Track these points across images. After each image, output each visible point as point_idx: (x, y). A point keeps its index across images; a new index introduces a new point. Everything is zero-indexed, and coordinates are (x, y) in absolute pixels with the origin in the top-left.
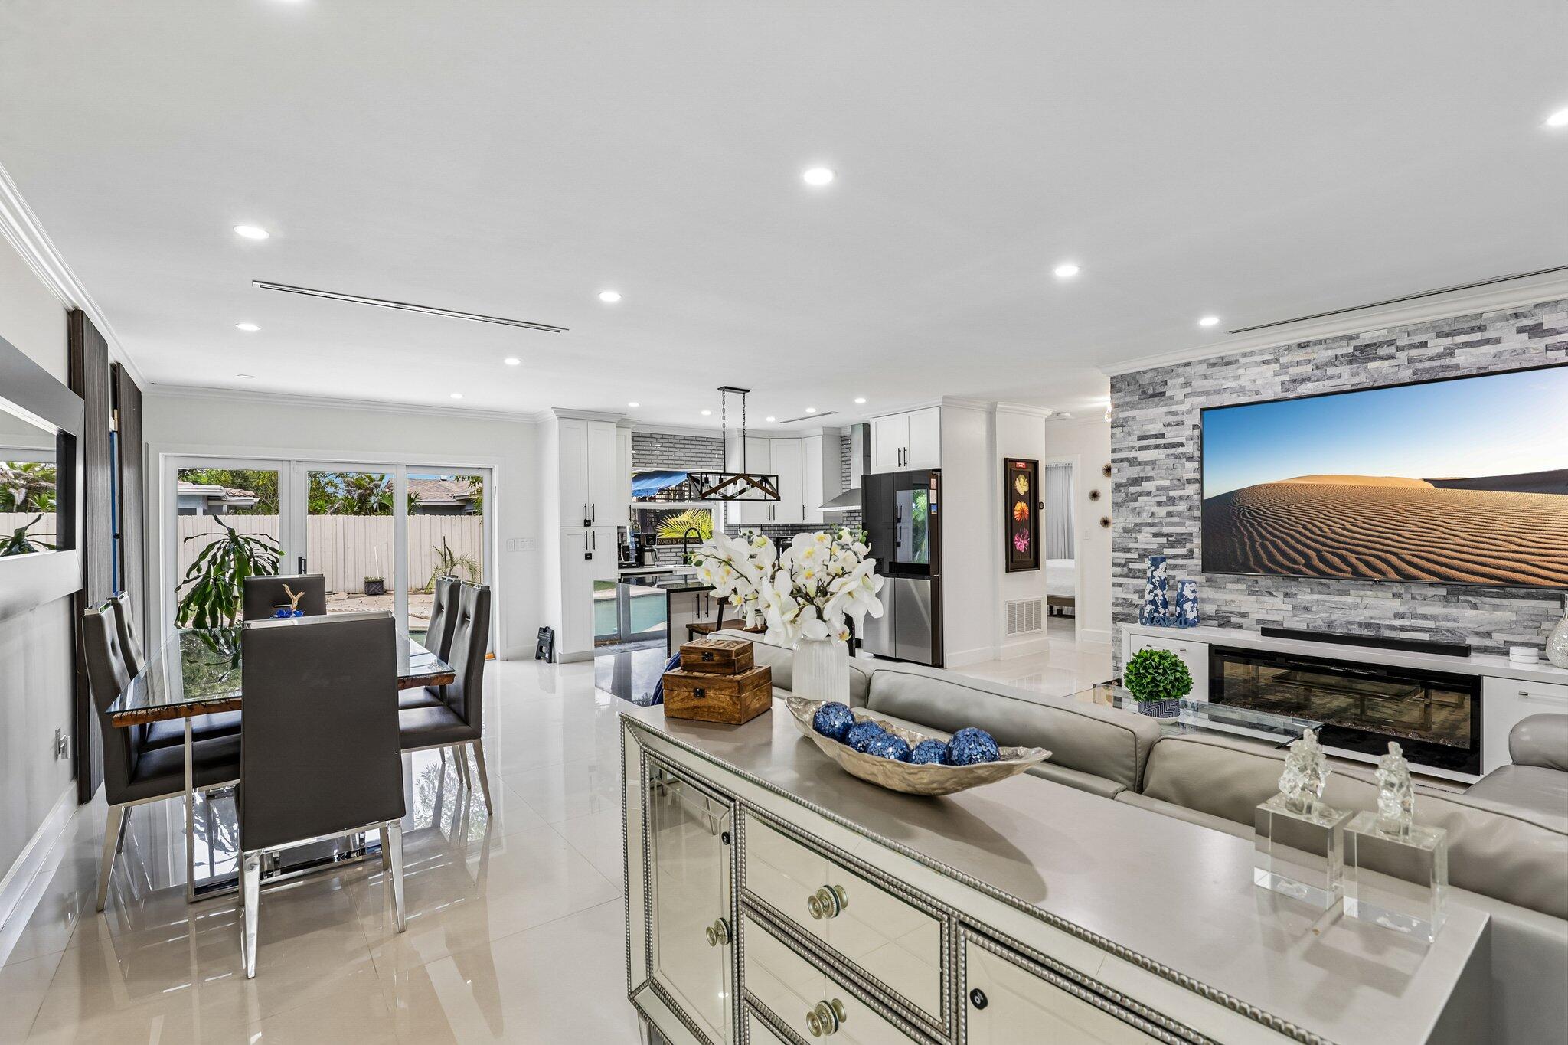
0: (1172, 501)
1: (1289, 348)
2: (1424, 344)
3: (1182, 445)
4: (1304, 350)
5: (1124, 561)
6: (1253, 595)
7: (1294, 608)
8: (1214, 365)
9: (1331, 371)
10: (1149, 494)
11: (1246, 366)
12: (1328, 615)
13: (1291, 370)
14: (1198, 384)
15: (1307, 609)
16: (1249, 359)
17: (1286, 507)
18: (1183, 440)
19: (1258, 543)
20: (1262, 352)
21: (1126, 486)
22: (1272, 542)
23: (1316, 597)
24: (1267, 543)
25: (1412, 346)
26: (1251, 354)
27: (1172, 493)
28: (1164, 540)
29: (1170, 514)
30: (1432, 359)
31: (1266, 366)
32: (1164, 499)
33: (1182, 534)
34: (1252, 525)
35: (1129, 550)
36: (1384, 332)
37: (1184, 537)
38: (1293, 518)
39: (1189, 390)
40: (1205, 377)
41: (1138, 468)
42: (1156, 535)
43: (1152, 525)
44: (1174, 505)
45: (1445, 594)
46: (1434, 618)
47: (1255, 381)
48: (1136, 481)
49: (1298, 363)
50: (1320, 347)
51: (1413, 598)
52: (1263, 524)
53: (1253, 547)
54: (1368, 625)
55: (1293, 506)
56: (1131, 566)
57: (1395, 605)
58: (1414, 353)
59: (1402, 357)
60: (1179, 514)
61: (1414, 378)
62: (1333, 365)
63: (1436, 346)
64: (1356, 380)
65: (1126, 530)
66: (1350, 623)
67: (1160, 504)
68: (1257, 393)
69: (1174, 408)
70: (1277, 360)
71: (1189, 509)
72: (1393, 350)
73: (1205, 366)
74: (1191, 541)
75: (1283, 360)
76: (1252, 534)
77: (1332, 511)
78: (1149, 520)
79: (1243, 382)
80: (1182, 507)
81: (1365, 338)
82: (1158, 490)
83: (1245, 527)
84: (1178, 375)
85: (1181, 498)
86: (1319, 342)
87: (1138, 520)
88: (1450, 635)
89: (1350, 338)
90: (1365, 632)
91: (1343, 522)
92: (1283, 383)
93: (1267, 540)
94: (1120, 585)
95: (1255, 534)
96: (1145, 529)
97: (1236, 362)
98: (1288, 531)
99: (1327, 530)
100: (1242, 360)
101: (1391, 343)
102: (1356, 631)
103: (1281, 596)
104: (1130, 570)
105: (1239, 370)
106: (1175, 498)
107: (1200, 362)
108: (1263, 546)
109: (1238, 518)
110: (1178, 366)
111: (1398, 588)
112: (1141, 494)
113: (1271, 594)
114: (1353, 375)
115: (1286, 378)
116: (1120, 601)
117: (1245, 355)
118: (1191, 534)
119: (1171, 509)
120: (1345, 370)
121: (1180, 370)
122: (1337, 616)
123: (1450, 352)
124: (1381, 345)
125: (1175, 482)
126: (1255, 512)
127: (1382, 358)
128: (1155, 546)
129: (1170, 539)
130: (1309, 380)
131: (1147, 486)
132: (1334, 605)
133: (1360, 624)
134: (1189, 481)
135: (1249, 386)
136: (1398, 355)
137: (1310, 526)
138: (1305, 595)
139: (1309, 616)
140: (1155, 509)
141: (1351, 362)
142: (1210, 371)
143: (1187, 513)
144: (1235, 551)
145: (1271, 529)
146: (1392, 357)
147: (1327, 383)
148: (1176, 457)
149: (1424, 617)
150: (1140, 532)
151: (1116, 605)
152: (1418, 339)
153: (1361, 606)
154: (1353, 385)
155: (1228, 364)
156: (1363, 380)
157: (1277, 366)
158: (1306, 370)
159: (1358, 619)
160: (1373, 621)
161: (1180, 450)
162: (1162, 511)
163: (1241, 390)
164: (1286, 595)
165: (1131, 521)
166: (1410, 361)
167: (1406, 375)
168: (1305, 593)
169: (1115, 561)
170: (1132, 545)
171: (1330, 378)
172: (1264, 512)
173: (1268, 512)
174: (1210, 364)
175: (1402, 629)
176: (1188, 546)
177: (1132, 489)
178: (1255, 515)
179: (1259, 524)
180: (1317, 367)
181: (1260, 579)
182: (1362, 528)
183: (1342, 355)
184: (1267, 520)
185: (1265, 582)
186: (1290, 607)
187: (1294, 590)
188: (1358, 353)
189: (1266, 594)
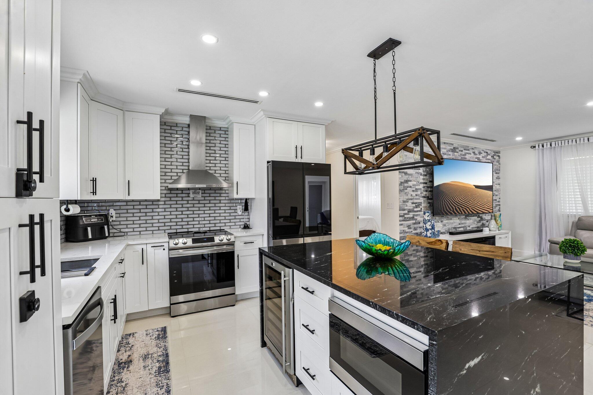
0: (417, 190)
2: (462, 151)
4: (445, 145)
5: (403, 214)
9: (450, 153)
10: (411, 187)
12: (448, 226)
17: (449, 191)
19: (443, 203)
21: (403, 183)
27: (417, 187)
28: (414, 205)
29: (416, 195)
30: (463, 155)
32: (414, 189)
34: (443, 197)
35: (404, 210)
36: (457, 145)
41: (407, 176)
42: (413, 203)
43: (411, 199)
48: (407, 181)
49: (444, 148)
50: (448, 145)
52: (445, 197)
54: (455, 228)
55: (451, 191)
56: (406, 216)
57: (459, 221)
60: (419, 195)
63: (464, 152)
65: (404, 202)
67: (413, 191)
71: (421, 193)
72: (458, 150)
78: (410, 197)
80: (419, 193)
81: (455, 146)
82: (413, 186)
83: (441, 197)
85: (419, 189)
86: (447, 143)
87: (407, 197)
89: (453, 144)
94: (402, 225)
95: (443, 200)
96: (410, 201)
98: (449, 199)
99: (457, 200)
101: (458, 148)
103: (440, 222)
104: (405, 218)
109: (440, 194)
111: (459, 217)
112: (408, 187)
114: (453, 155)
116: (402, 231)
118: (421, 203)
119: (416, 193)
122: (450, 226)
123: (465, 155)
125: (418, 183)
126: (443, 192)
127: (457, 152)
128: (412, 208)
129: (416, 205)
131: (410, 184)
132: (450, 223)
134: (421, 183)
136: (459, 152)
139: (445, 228)
140: (412, 193)
141: (452, 151)
143: (421, 195)
144: (439, 206)
145: (446, 199)
147: (449, 156)
149: (462, 224)
150: (408, 202)
151: (400, 233)
152: (462, 149)
153: (454, 222)
156: (454, 157)
158: (445, 151)
162: (414, 194)
164: (442, 221)
165: (405, 198)
166: (461, 155)
167: (460, 158)
168: (445, 220)
169: (401, 215)
170: (406, 208)
175: (460, 228)
176: (421, 207)
177: (406, 185)
182: (463, 199)
183: (451, 149)
184: (446, 195)
186: (442, 226)
187: (443, 220)
188: (453, 149)
189: (438, 222)
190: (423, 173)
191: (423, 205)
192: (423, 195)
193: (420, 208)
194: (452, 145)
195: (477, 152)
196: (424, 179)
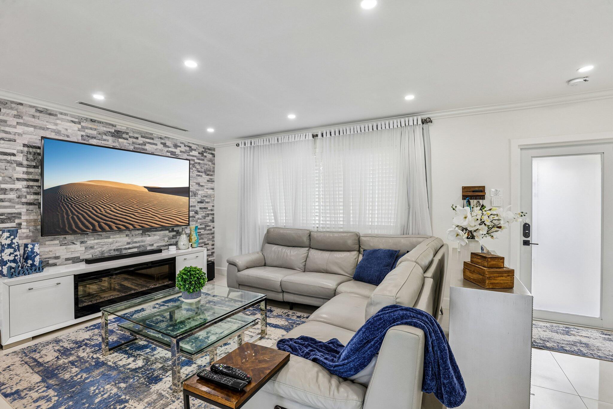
1: (86, 119)
2: (137, 138)
3: (14, 155)
4: (93, 123)
6: (64, 245)
7: (86, 248)
8: (41, 112)
9: (104, 137)
11: (62, 120)
12: (101, 249)
13: (86, 130)
14: (27, 119)
15: (92, 248)
16: (64, 117)
17: (85, 197)
18: (15, 152)
19: (70, 217)
20: (72, 116)
22: (78, 217)
23: (96, 241)
24: (75, 217)
25: (134, 137)
26: (66, 114)
30: (139, 144)
31: (74, 124)
33: (12, 214)
34: (68, 206)
36: (125, 128)
37: (14, 215)
38: (88, 203)
39: (21, 121)
40: (34, 117)
44: (5, 194)
45: (142, 233)
46: (139, 242)
47: (67, 130)
49: (91, 129)
50: (101, 125)
51: (132, 236)
52: (73, 206)
53: (68, 219)
54: (117, 250)
55: (88, 197)
57: (127, 239)
58: (135, 140)
59: (131, 140)
60: (10, 200)
61: (134, 150)
62: (105, 134)
63: (141, 140)
64: (114, 144)
66: (110, 250)
68: (68, 136)
69: (7, 129)
70: (80, 123)
71: (19, 197)
72: (127, 136)
73: (34, 110)
74: (20, 218)
75: (82, 124)
76: (68, 211)
77: (105, 200)
79: (59, 128)
80: (11, 196)
81: (119, 128)
83: (64, 207)
84: (12, 108)
85: (12, 190)
86: (100, 122)
88: (143, 247)
89: (113, 125)
90: (117, 253)
91: (109, 206)
92: (82, 136)
93: (75, 215)
95: (69, 211)
97: (56, 115)
98: (85, 210)
99: (108, 210)
100: (59, 116)
101: (127, 133)
102: (113, 253)
103: (78, 243)
105: (58, 121)
106: (6, 189)
107: (31, 106)
108: (73, 218)
109: (61, 201)
110: (12, 102)
111: (127, 232)
113: (73, 243)
114: (114, 142)
115: (84, 134)
117: (61, 114)
118: (20, 214)
120: (110, 139)
121: (13, 105)
122: (105, 248)
123: (144, 144)
124: (124, 133)
125: (8, 178)
126: (69, 198)
127: (124, 138)
130: (95, 138)
132: (104, 244)
133: (114, 250)
134: (18, 179)
135: (63, 131)
136: (129, 139)
137: (95, 208)
138: (91, 241)
139: (93, 251)
141: (112, 136)
142: (38, 114)
143: (17, 200)
144: (58, 221)
145: (77, 209)
146: (127, 139)
147: (103, 142)
148: (8, 162)
149: (136, 242)
152: (136, 135)
153: (115, 242)
154: (113, 146)
155: (50, 114)
156: (116, 145)
157: (80, 126)
158: (94, 133)
159: (113, 248)
160: (119, 248)
161: (13, 158)
163: (58, 132)
164: (82, 242)
166: (133, 143)
167: (131, 148)
168: (91, 240)
171: (105, 140)
172: (74, 199)
173: (76, 199)
174: (38, 110)
175: (129, 248)
176: (17, 221)
178: (69, 200)
179: (71, 205)
180: (99, 134)
181: (67, 236)
182: (118, 210)
183: (109, 131)
184: (75, 204)
185: (69, 237)
186: (84, 248)
187: (86, 239)
188: (116, 133)
189: (71, 244)
190: (25, 163)
191: (24, 217)
192: (24, 200)
193: (15, 224)
194: (111, 127)
195: (168, 143)
196: (28, 173)
